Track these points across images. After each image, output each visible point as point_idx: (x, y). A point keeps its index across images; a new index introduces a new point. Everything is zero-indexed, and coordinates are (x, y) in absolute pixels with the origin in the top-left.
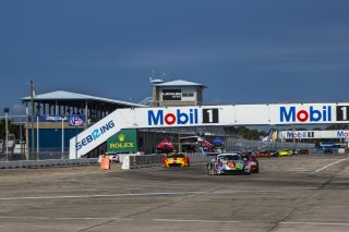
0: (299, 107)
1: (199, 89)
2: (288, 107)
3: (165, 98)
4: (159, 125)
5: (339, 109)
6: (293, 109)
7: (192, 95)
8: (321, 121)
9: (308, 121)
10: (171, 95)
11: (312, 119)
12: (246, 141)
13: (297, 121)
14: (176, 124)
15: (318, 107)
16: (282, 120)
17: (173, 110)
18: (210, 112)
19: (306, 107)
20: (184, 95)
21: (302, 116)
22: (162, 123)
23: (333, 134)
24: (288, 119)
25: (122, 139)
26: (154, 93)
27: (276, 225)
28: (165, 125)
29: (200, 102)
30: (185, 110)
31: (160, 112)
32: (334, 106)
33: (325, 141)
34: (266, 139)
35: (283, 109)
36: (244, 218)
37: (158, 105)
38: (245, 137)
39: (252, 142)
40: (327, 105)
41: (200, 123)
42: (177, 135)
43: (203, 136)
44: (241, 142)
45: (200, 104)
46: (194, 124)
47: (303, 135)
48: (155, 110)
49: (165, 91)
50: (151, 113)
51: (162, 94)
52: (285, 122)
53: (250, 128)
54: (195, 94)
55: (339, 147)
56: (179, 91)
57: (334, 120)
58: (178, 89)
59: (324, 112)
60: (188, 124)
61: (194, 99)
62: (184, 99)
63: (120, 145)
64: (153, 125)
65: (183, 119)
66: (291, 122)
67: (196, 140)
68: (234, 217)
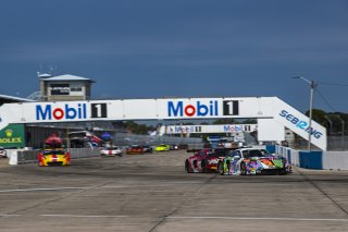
0: (186, 102)
1: (88, 84)
2: (175, 102)
3: (53, 93)
4: (47, 120)
5: (225, 103)
6: (180, 104)
7: (80, 90)
8: (208, 116)
9: (195, 116)
10: (58, 89)
11: (199, 114)
12: (135, 136)
13: (185, 116)
14: (64, 119)
15: (205, 101)
16: (170, 115)
17: (61, 105)
18: (99, 107)
19: (193, 102)
20: (73, 90)
21: (190, 111)
22: (50, 118)
23: (219, 129)
24: (175, 114)
25: (9, 134)
26: (42, 87)
27: (163, 219)
28: (54, 120)
29: (88, 96)
30: (73, 104)
31: (48, 107)
32: (220, 101)
33: (213, 135)
34: (154, 134)
35: (170, 104)
36: (132, 213)
37: (46, 100)
38: (134, 132)
39: (141, 136)
40: (214, 100)
41: (89, 117)
42: (65, 130)
43: (91, 131)
44: (130, 137)
45: (88, 99)
46: (82, 119)
47: (191, 129)
48: (44, 105)
49: (53, 86)
50: (39, 108)
51: (50, 89)
52: (173, 117)
53: (139, 123)
54: (83, 88)
55: (225, 141)
56: (67, 86)
57: (221, 115)
58: (66, 84)
59: (211, 107)
60: (76, 119)
61: (82, 93)
62: (72, 94)
63: (8, 141)
64: (41, 120)
65: (71, 113)
66: (179, 116)
67: (84, 135)
68: (122, 211)
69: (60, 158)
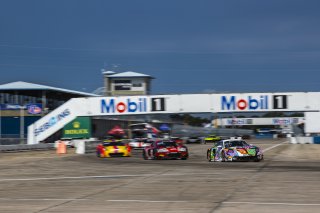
0: (238, 97)
1: (148, 80)
2: (228, 96)
3: (117, 88)
4: (111, 113)
5: (275, 98)
6: (233, 99)
7: (140, 85)
8: (259, 109)
9: (247, 110)
10: (121, 86)
11: (251, 107)
12: (191, 127)
14: (126, 113)
15: (256, 96)
16: (223, 109)
17: (124, 99)
18: (158, 101)
19: (245, 96)
20: (134, 86)
21: (242, 105)
22: (114, 111)
23: (269, 121)
24: (229, 108)
25: (77, 126)
26: (106, 83)
27: (219, 204)
28: (117, 113)
29: (148, 92)
30: (134, 99)
31: (112, 102)
32: (270, 96)
33: (263, 127)
34: (208, 126)
36: (190, 198)
37: (110, 95)
38: (190, 124)
39: (196, 128)
40: (264, 94)
41: (149, 111)
42: (126, 123)
43: (151, 123)
44: (186, 129)
45: (148, 94)
46: (143, 112)
47: (242, 122)
49: (116, 82)
50: (103, 102)
51: (113, 85)
52: (226, 110)
53: (195, 116)
54: (144, 84)
55: (275, 133)
56: (128, 82)
57: (270, 108)
58: (127, 80)
59: (262, 101)
60: (137, 112)
61: (142, 89)
62: (134, 89)
63: (75, 132)
64: (105, 114)
65: (133, 107)
66: (231, 110)
67: (144, 126)
68: (181, 197)
69: (121, 149)
